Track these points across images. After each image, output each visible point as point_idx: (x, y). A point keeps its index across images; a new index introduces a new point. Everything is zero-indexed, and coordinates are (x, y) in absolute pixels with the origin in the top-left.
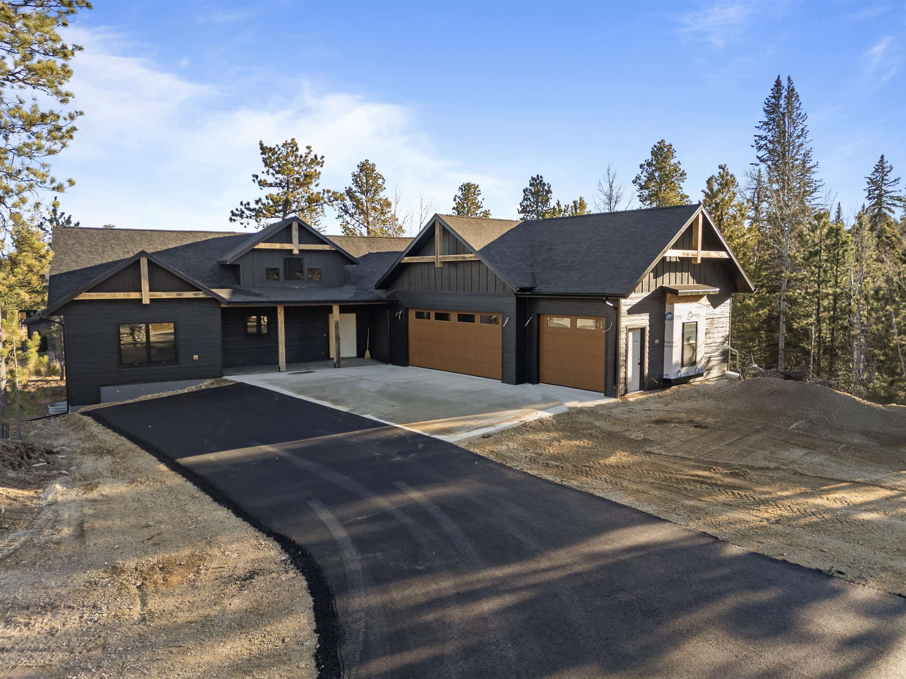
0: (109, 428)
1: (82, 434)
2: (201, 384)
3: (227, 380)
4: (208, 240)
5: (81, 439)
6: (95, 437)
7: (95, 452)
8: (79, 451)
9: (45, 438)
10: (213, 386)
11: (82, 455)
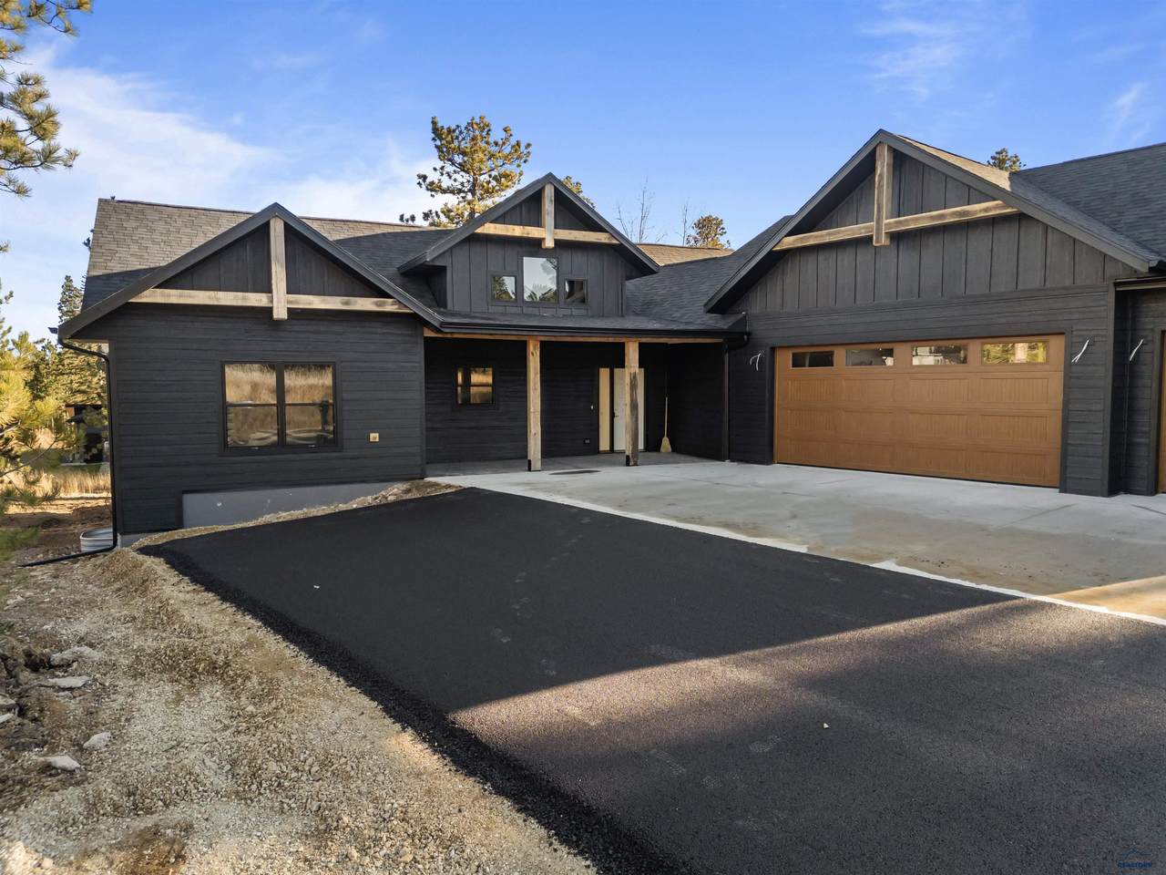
0: (208, 589)
1: (138, 605)
2: (383, 493)
3: (436, 484)
4: (376, 236)
5: (134, 619)
6: (173, 615)
7: (172, 668)
8: (125, 661)
9: (45, 613)
10: (409, 496)
11: (134, 677)
